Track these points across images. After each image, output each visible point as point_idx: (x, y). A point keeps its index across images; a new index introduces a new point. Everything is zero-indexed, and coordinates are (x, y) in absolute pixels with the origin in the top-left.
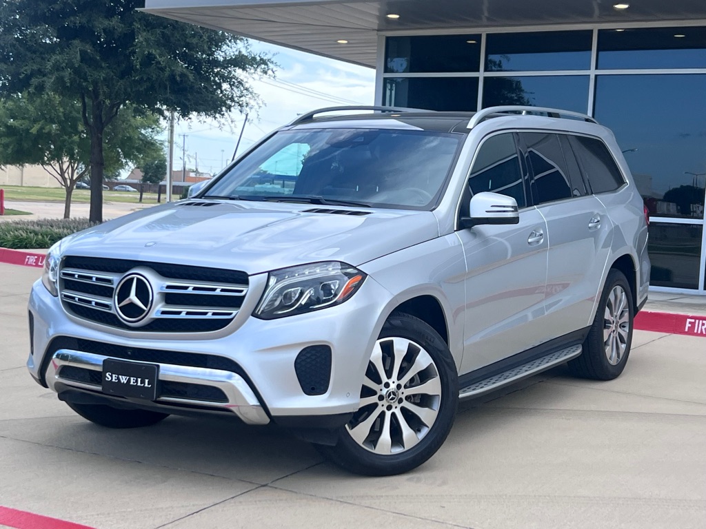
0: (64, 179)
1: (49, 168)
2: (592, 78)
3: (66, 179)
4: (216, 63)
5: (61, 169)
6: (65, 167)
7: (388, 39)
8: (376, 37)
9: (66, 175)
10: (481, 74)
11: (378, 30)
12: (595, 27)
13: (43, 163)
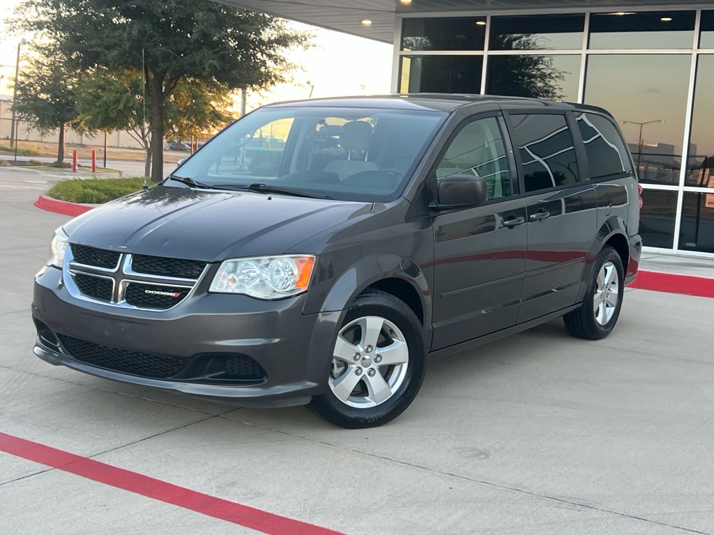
0: (146, 142)
1: (132, 132)
2: (584, 56)
3: (147, 142)
4: (262, 42)
5: (143, 133)
6: (146, 133)
7: (404, 20)
8: (394, 18)
9: (147, 139)
10: (486, 53)
11: (396, 12)
12: (587, 11)
13: (128, 129)
